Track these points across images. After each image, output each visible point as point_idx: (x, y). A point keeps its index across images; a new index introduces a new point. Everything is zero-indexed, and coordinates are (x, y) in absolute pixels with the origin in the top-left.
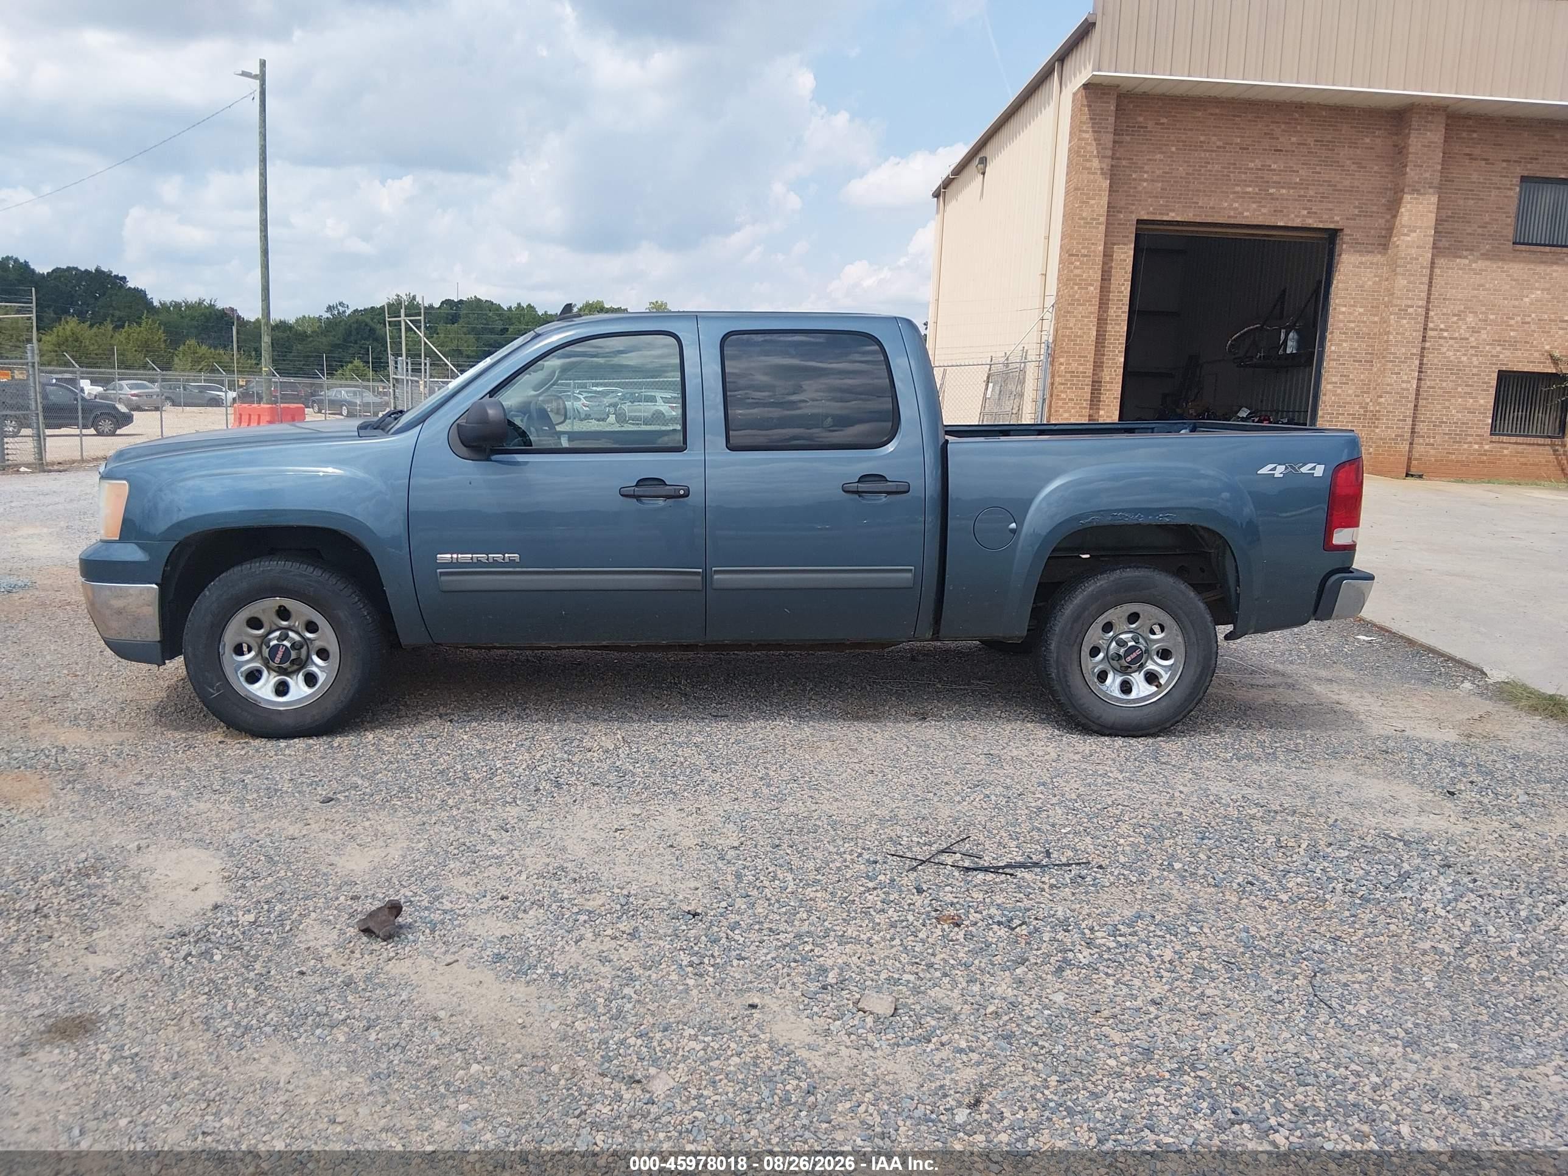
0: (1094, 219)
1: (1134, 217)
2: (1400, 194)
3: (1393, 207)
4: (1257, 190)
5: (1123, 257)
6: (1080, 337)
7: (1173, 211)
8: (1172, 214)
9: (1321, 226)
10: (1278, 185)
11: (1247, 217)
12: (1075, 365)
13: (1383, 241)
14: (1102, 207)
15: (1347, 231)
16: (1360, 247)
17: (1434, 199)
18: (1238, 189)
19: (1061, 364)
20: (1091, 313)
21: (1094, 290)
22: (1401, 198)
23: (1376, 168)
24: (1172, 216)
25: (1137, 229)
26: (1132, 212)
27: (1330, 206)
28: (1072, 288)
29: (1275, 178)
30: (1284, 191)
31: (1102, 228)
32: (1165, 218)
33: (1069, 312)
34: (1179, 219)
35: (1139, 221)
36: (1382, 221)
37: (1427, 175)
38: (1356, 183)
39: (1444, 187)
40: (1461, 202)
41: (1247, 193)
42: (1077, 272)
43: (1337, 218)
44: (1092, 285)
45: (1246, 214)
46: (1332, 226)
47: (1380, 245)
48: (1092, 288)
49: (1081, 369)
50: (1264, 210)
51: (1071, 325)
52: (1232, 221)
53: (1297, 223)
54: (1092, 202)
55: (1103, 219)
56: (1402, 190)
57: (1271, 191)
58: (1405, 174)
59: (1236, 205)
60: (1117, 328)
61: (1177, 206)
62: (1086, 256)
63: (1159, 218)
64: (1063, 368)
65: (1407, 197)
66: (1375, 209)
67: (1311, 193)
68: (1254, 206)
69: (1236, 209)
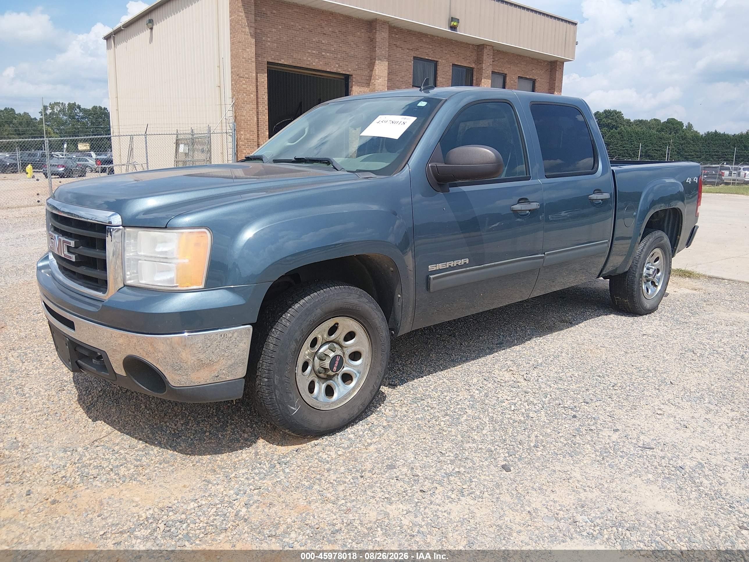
0: (250, 59)
1: (266, 60)
2: (373, 61)
3: (371, 66)
4: (317, 52)
5: (262, 80)
6: (249, 121)
7: (283, 59)
8: (283, 61)
9: (344, 73)
10: (326, 51)
11: (314, 65)
12: (248, 135)
13: (367, 82)
14: (253, 53)
15: (354, 76)
16: (360, 84)
17: (387, 63)
18: (309, 51)
19: (242, 135)
20: (253, 108)
21: (253, 96)
22: (375, 62)
23: (363, 47)
24: (282, 62)
25: (268, 67)
26: (264, 58)
27: (347, 63)
28: (243, 95)
29: (324, 47)
30: (328, 54)
31: (254, 64)
32: (280, 62)
33: (243, 107)
34: (286, 63)
35: (268, 63)
36: (366, 72)
37: (383, 52)
38: (356, 54)
39: (390, 59)
40: (394, 66)
41: (314, 53)
42: (244, 86)
43: (350, 70)
44: (252, 94)
45: (314, 64)
46: (348, 73)
47: (366, 83)
48: (252, 96)
49: (251, 137)
50: (321, 63)
51: (245, 114)
52: (308, 67)
53: (334, 70)
54: (248, 50)
55: (254, 60)
56: (375, 59)
57: (323, 53)
58: (376, 51)
59: (309, 59)
60: (264, 117)
61: (285, 56)
62: (248, 78)
63: (277, 62)
64: (243, 137)
65: (377, 62)
66: (363, 66)
67: (339, 56)
68: (317, 60)
69: (309, 61)
